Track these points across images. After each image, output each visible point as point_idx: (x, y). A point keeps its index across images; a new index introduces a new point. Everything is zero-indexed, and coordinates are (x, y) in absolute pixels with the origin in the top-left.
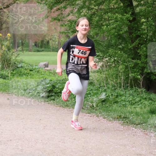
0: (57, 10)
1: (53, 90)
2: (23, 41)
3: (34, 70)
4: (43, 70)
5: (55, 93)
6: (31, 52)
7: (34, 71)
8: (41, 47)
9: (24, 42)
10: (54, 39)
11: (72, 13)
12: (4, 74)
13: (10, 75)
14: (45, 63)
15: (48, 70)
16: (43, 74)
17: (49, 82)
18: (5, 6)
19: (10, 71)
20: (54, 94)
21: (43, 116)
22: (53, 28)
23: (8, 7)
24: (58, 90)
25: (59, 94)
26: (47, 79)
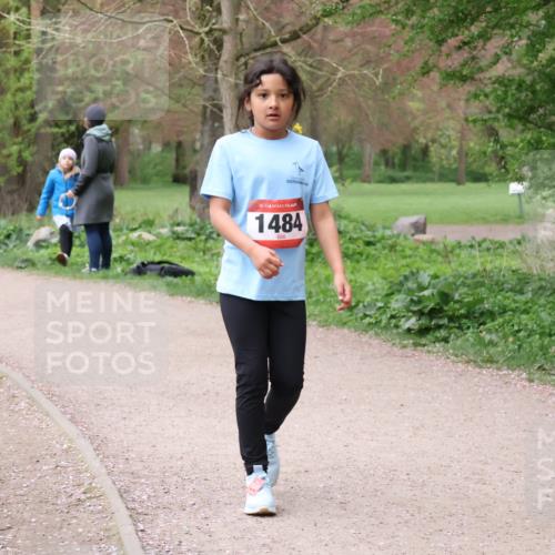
0: (459, 48)
1: (441, 308)
2: (343, 147)
3: (379, 241)
4: (408, 243)
5: (451, 319)
6: (369, 182)
7: (379, 245)
8: (403, 167)
9: (345, 151)
10: (443, 141)
11: (506, 53)
14: (413, 219)
15: (424, 243)
16: (410, 257)
17: (429, 283)
18: (287, 36)
20: (445, 321)
21: (412, 394)
22: (443, 104)
23: (295, 36)
24: (460, 309)
25: (464, 321)
26: (422, 272)
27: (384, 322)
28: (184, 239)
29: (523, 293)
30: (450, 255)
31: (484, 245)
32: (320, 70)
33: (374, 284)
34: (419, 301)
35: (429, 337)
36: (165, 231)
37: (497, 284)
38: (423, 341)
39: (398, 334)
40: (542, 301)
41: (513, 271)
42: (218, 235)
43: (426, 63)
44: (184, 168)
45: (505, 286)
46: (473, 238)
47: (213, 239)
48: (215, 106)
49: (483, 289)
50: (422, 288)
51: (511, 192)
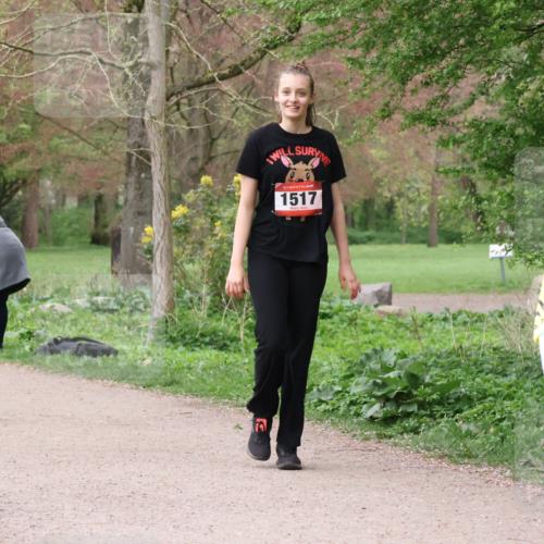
0: (427, 84)
1: (410, 393)
3: (336, 313)
4: (370, 315)
5: (422, 405)
7: (336, 318)
8: (364, 225)
10: (411, 195)
11: (483, 94)
12: (221, 331)
13: (246, 335)
14: (377, 287)
15: (389, 315)
16: (373, 332)
17: (395, 363)
18: (226, 72)
19: (244, 317)
21: (376, 494)
22: (411, 152)
23: (235, 72)
24: (431, 394)
25: (437, 408)
26: (386, 350)
27: (342, 409)
28: (105, 311)
29: (506, 375)
30: (419, 329)
31: (460, 318)
32: (265, 111)
33: (330, 364)
34: (384, 385)
35: (396, 427)
36: (82, 302)
37: (475, 364)
38: (389, 431)
39: (359, 423)
40: (529, 384)
41: (495, 349)
42: (145, 307)
43: (387, 105)
44: (105, 226)
45: (486, 366)
46: (448, 310)
47: (140, 310)
48: (141, 153)
49: (459, 370)
50: (386, 369)
51: (492, 255)
